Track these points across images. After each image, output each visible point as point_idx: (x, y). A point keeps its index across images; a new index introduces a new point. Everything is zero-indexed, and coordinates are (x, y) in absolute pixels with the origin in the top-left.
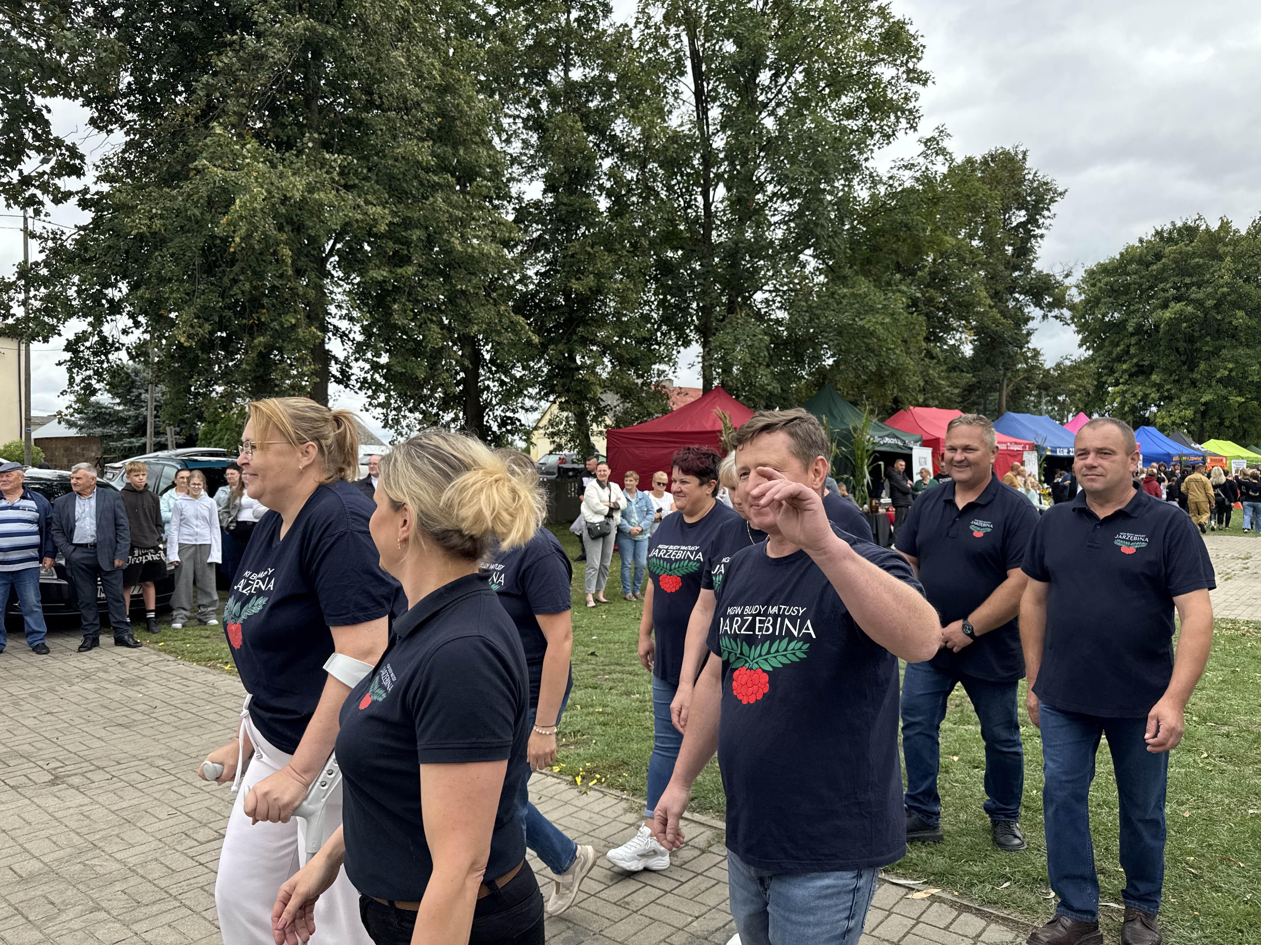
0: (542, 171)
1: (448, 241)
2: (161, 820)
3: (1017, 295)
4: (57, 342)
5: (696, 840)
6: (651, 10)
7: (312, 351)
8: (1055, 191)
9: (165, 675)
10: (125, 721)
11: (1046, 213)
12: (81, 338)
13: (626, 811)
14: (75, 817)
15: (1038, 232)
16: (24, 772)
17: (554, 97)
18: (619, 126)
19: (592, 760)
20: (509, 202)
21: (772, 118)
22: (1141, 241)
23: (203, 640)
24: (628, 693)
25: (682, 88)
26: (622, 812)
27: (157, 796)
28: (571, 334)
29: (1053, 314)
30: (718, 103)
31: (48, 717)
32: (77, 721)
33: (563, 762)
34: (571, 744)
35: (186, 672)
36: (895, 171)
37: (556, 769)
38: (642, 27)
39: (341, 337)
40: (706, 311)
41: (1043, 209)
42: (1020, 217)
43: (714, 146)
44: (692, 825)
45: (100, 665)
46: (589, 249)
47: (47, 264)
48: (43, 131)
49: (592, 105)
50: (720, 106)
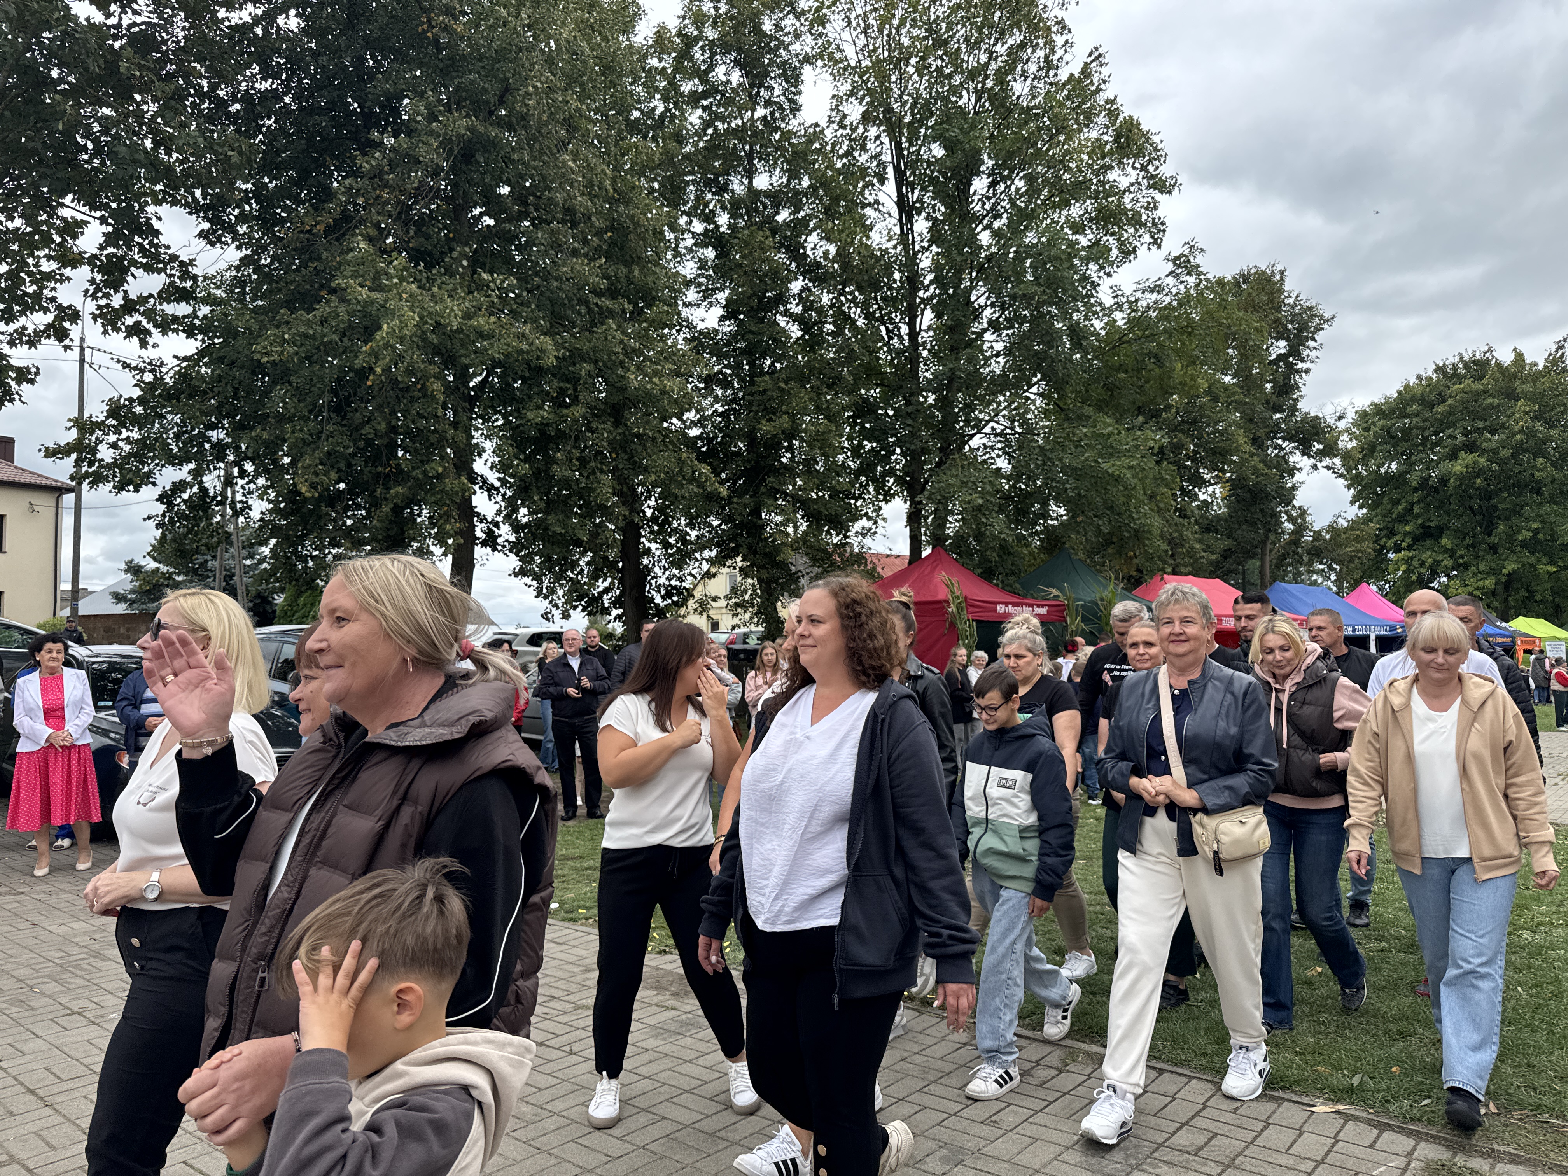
0: (722, 295)
1: (624, 377)
3: (1280, 442)
6: (847, 108)
7: (459, 507)
8: (1322, 317)
11: (1311, 343)
12: (179, 487)
17: (734, 208)
20: (678, 331)
21: (988, 232)
22: (1420, 377)
28: (758, 486)
29: (1324, 464)
30: (925, 215)
38: (835, 126)
39: (489, 490)
41: (1307, 339)
42: (1281, 347)
43: (922, 265)
46: (783, 385)
47: (141, 401)
48: (151, 243)
49: (780, 218)
50: (927, 219)
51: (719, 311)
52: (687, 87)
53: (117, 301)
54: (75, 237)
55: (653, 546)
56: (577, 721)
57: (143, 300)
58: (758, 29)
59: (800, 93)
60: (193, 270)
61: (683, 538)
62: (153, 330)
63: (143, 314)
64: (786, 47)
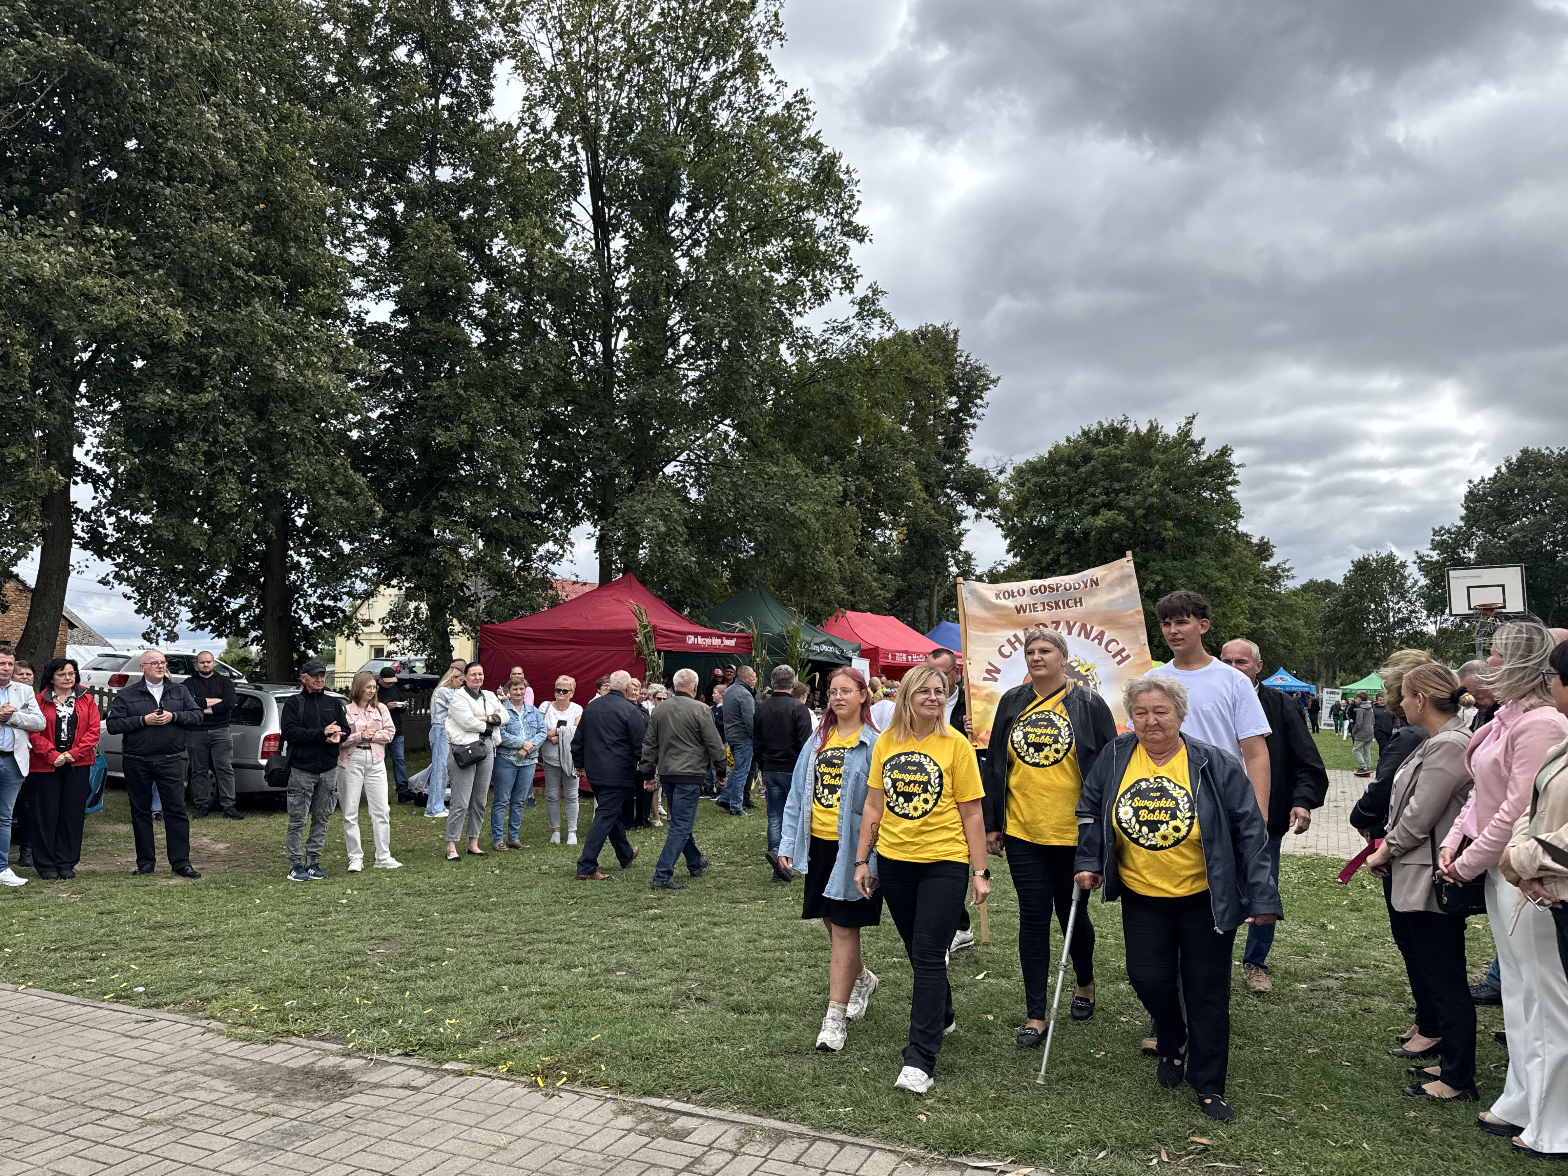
0: (394, 288)
1: (271, 366)
3: (948, 491)
5: (721, 1140)
6: (539, 112)
8: (988, 378)
11: (978, 401)
13: (616, 1114)
15: (970, 421)
17: (413, 199)
18: (496, 245)
19: (549, 1053)
20: (343, 323)
21: (686, 260)
22: (1068, 440)
24: (567, 967)
26: (612, 1116)
28: (428, 501)
29: (986, 514)
30: (622, 233)
33: (512, 1059)
34: (512, 1035)
36: (827, 335)
37: (503, 1068)
38: (527, 130)
40: (603, 483)
41: (975, 396)
42: (953, 402)
43: (618, 284)
44: (709, 1122)
46: (462, 392)
49: (464, 215)
50: (623, 237)
51: (390, 305)
52: (365, 62)
55: (303, 560)
56: (156, 760)
58: (445, 13)
59: (491, 86)
61: (339, 553)
64: (477, 37)
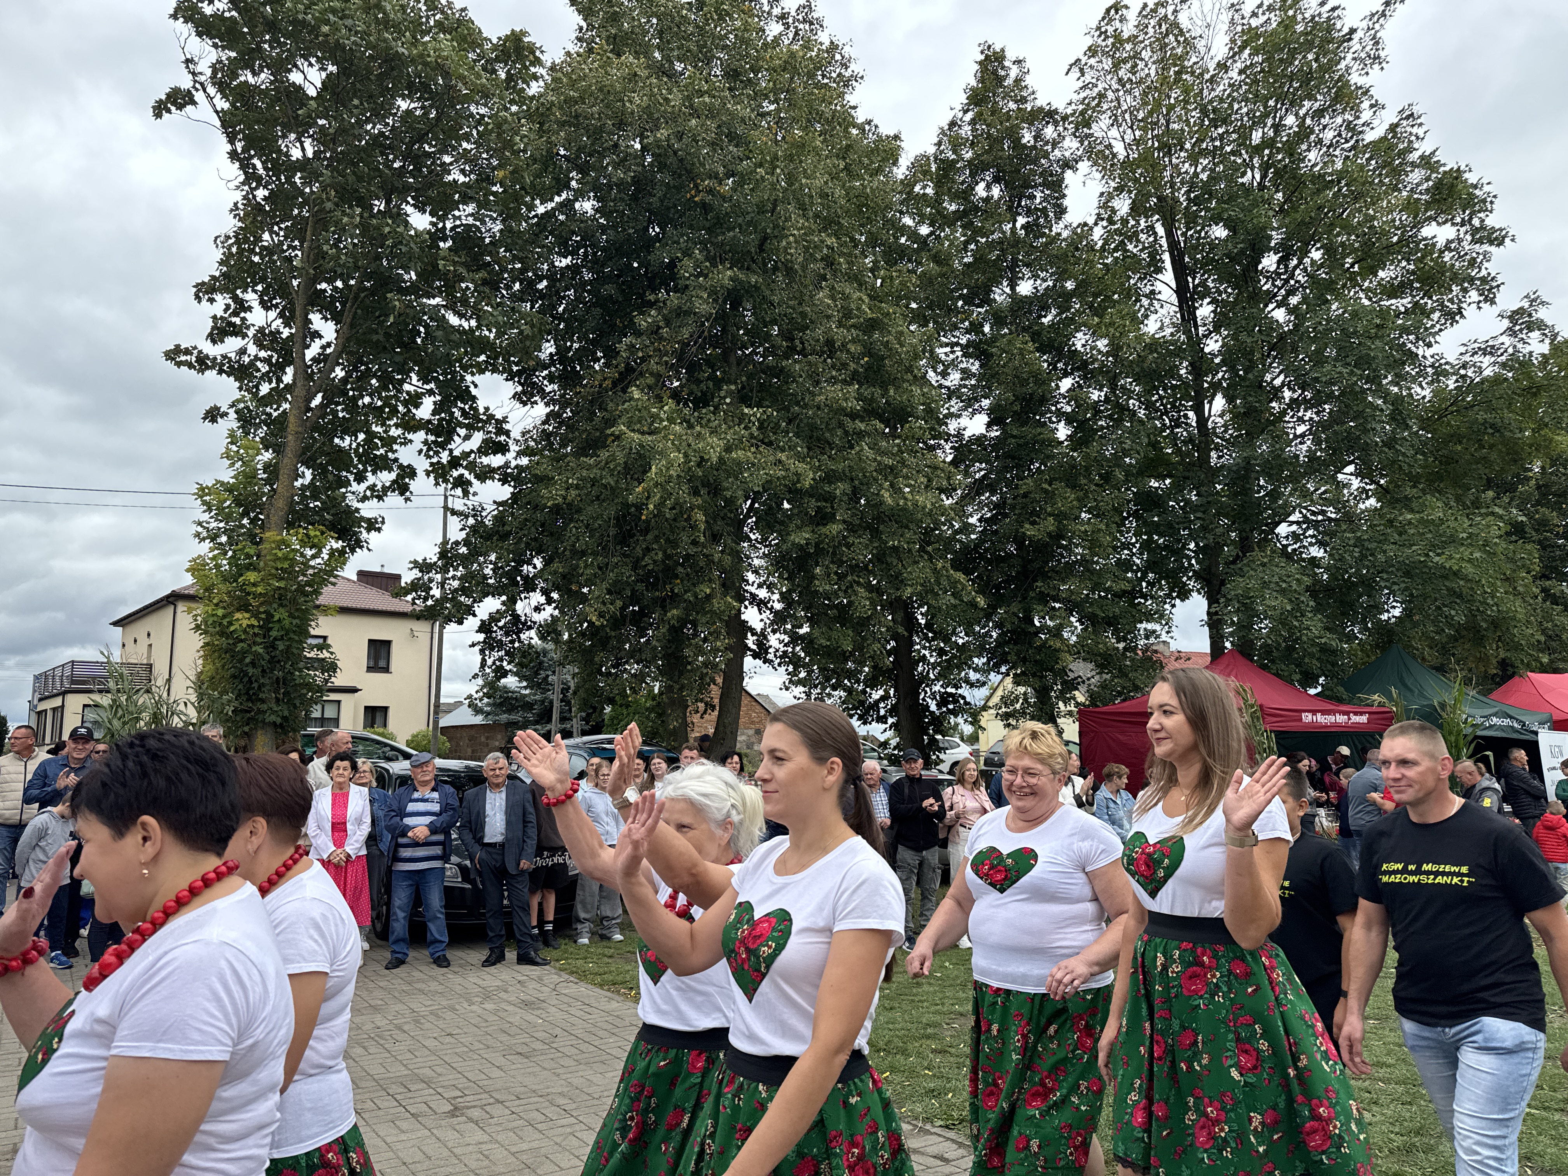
0: (986, 403)
2: (562, 1169)
4: (472, 623)
6: (1116, 203)
7: (727, 624)
9: (566, 999)
10: (525, 1049)
12: (494, 618)
14: (474, 1156)
16: (424, 1099)
17: (998, 318)
18: (1080, 340)
21: (1283, 310)
23: (606, 960)
25: (1159, 286)
27: (558, 1140)
28: (1026, 592)
30: (1208, 300)
31: (448, 1039)
32: (478, 1045)
35: (589, 996)
36: (1467, 358)
38: (1105, 223)
39: (758, 606)
40: (1209, 552)
43: (1209, 349)
45: (499, 983)
46: (1047, 487)
47: (466, 542)
48: (471, 408)
49: (1048, 320)
50: (1211, 303)
51: (982, 419)
53: (445, 457)
54: (417, 407)
55: (928, 653)
57: (466, 455)
58: (1017, 142)
59: (1064, 196)
60: (506, 427)
62: (474, 481)
63: (466, 468)
64: (1046, 155)
